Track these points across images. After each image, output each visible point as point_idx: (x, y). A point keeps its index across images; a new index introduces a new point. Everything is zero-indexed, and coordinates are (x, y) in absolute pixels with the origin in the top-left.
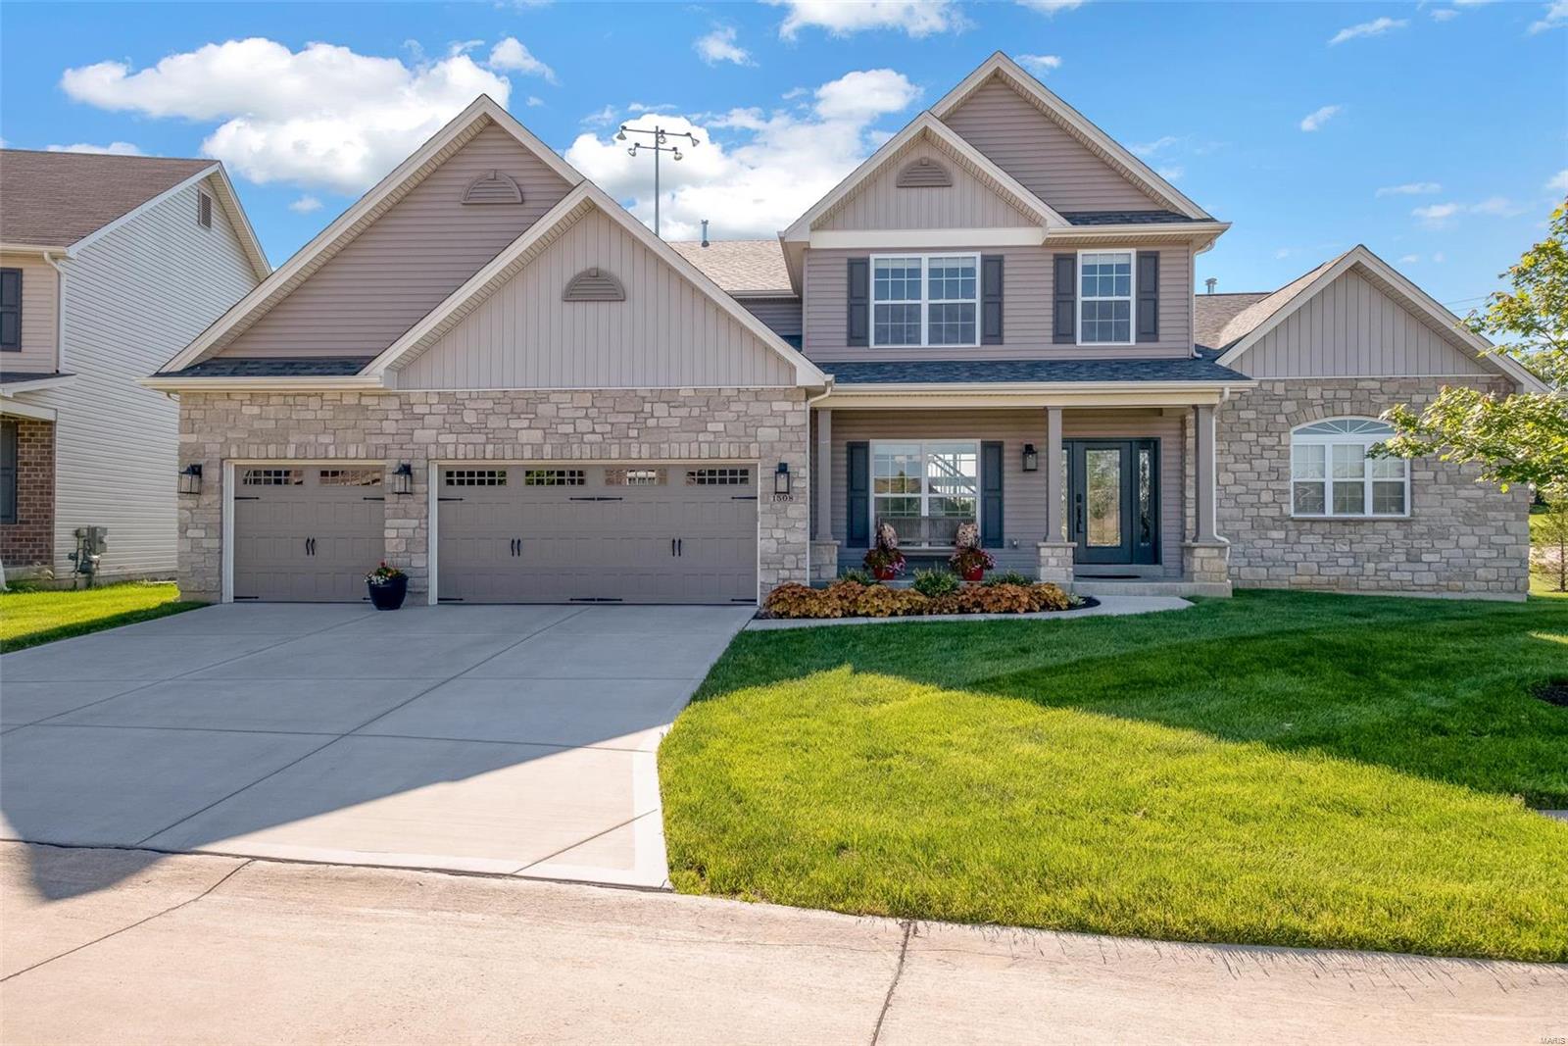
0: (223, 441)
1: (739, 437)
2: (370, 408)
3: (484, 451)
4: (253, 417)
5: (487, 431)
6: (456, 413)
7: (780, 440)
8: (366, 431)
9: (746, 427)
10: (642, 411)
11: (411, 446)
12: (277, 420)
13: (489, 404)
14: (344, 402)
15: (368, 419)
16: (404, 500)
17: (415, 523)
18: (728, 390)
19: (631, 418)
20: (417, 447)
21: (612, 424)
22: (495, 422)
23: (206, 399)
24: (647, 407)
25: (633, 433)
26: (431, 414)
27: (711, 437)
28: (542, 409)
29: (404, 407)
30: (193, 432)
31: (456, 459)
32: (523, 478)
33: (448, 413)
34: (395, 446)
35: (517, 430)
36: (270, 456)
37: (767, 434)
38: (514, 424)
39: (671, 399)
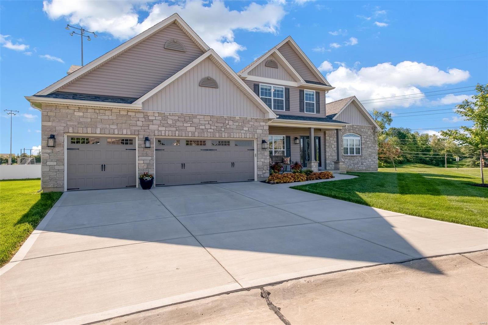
0: (65, 125)
1: (252, 132)
2: (131, 116)
3: (175, 134)
4: (80, 117)
5: (176, 127)
6: (165, 120)
7: (262, 133)
8: (130, 125)
9: (254, 129)
10: (225, 123)
11: (148, 131)
12: (91, 119)
13: (177, 118)
14: (121, 113)
15: (131, 120)
16: (146, 150)
17: (150, 158)
18: (249, 118)
19: (222, 125)
20: (150, 131)
21: (216, 126)
22: (179, 124)
23: (56, 108)
24: (227, 122)
25: (223, 130)
26: (155, 120)
27: (244, 132)
28: (195, 120)
29: (146, 117)
30: (49, 121)
31: (165, 136)
32: (185, 143)
33: (162, 120)
34: (142, 131)
35: (187, 127)
36: (88, 132)
37: (259, 131)
38: (185, 125)
39: (233, 120)
